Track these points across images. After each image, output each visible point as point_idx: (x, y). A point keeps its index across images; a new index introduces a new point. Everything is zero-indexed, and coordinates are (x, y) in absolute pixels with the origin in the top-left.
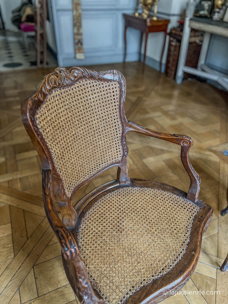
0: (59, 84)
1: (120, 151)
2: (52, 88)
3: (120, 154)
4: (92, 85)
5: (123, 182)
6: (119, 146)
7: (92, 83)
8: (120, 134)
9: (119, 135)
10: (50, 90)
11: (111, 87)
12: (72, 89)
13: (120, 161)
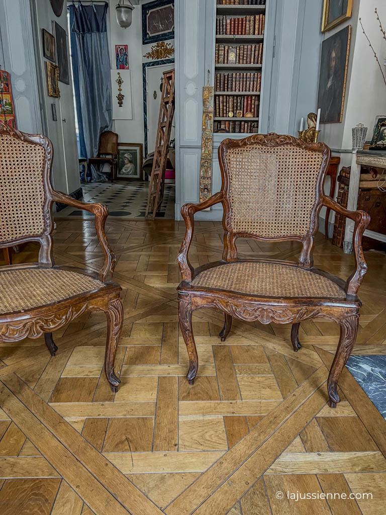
0: (264, 142)
1: (307, 224)
2: (256, 142)
3: (306, 227)
4: (295, 151)
5: (301, 263)
6: (307, 217)
7: (296, 149)
8: (311, 204)
9: (309, 206)
10: (252, 143)
11: (313, 157)
12: (274, 149)
13: (305, 236)
